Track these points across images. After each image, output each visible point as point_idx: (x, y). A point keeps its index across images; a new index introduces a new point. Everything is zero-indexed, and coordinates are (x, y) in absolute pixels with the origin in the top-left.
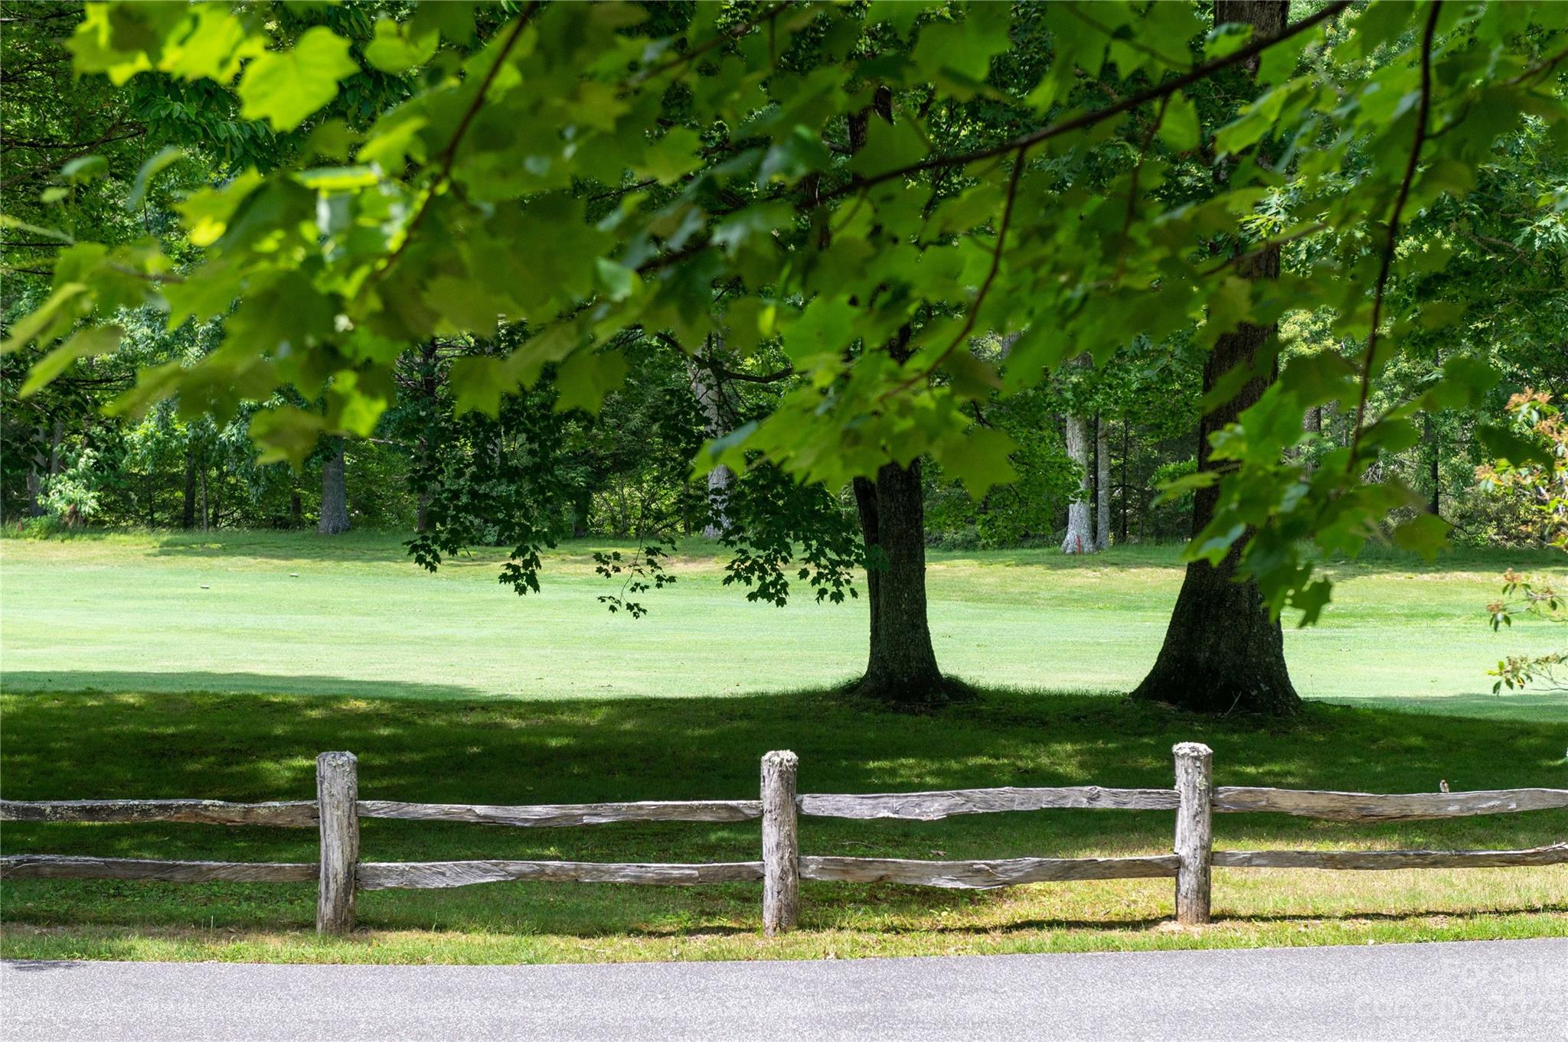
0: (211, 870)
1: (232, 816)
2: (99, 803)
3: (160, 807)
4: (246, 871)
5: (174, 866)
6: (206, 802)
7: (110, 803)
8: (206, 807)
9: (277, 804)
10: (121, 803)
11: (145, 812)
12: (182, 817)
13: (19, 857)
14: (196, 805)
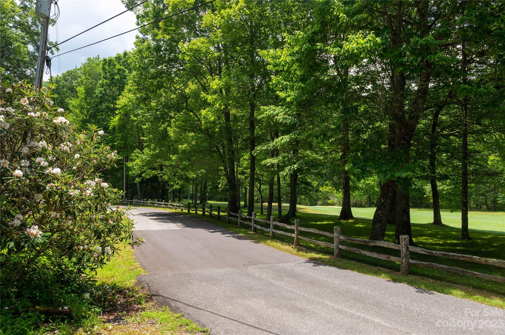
0: (476, 274)
1: (482, 261)
2: (446, 253)
3: (462, 256)
4: (486, 276)
5: (466, 272)
6: (474, 257)
7: (449, 253)
8: (474, 258)
9: (495, 260)
10: (452, 254)
11: (458, 257)
12: (468, 260)
13: (429, 263)
14: (471, 257)
